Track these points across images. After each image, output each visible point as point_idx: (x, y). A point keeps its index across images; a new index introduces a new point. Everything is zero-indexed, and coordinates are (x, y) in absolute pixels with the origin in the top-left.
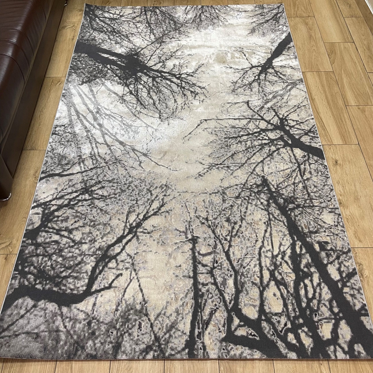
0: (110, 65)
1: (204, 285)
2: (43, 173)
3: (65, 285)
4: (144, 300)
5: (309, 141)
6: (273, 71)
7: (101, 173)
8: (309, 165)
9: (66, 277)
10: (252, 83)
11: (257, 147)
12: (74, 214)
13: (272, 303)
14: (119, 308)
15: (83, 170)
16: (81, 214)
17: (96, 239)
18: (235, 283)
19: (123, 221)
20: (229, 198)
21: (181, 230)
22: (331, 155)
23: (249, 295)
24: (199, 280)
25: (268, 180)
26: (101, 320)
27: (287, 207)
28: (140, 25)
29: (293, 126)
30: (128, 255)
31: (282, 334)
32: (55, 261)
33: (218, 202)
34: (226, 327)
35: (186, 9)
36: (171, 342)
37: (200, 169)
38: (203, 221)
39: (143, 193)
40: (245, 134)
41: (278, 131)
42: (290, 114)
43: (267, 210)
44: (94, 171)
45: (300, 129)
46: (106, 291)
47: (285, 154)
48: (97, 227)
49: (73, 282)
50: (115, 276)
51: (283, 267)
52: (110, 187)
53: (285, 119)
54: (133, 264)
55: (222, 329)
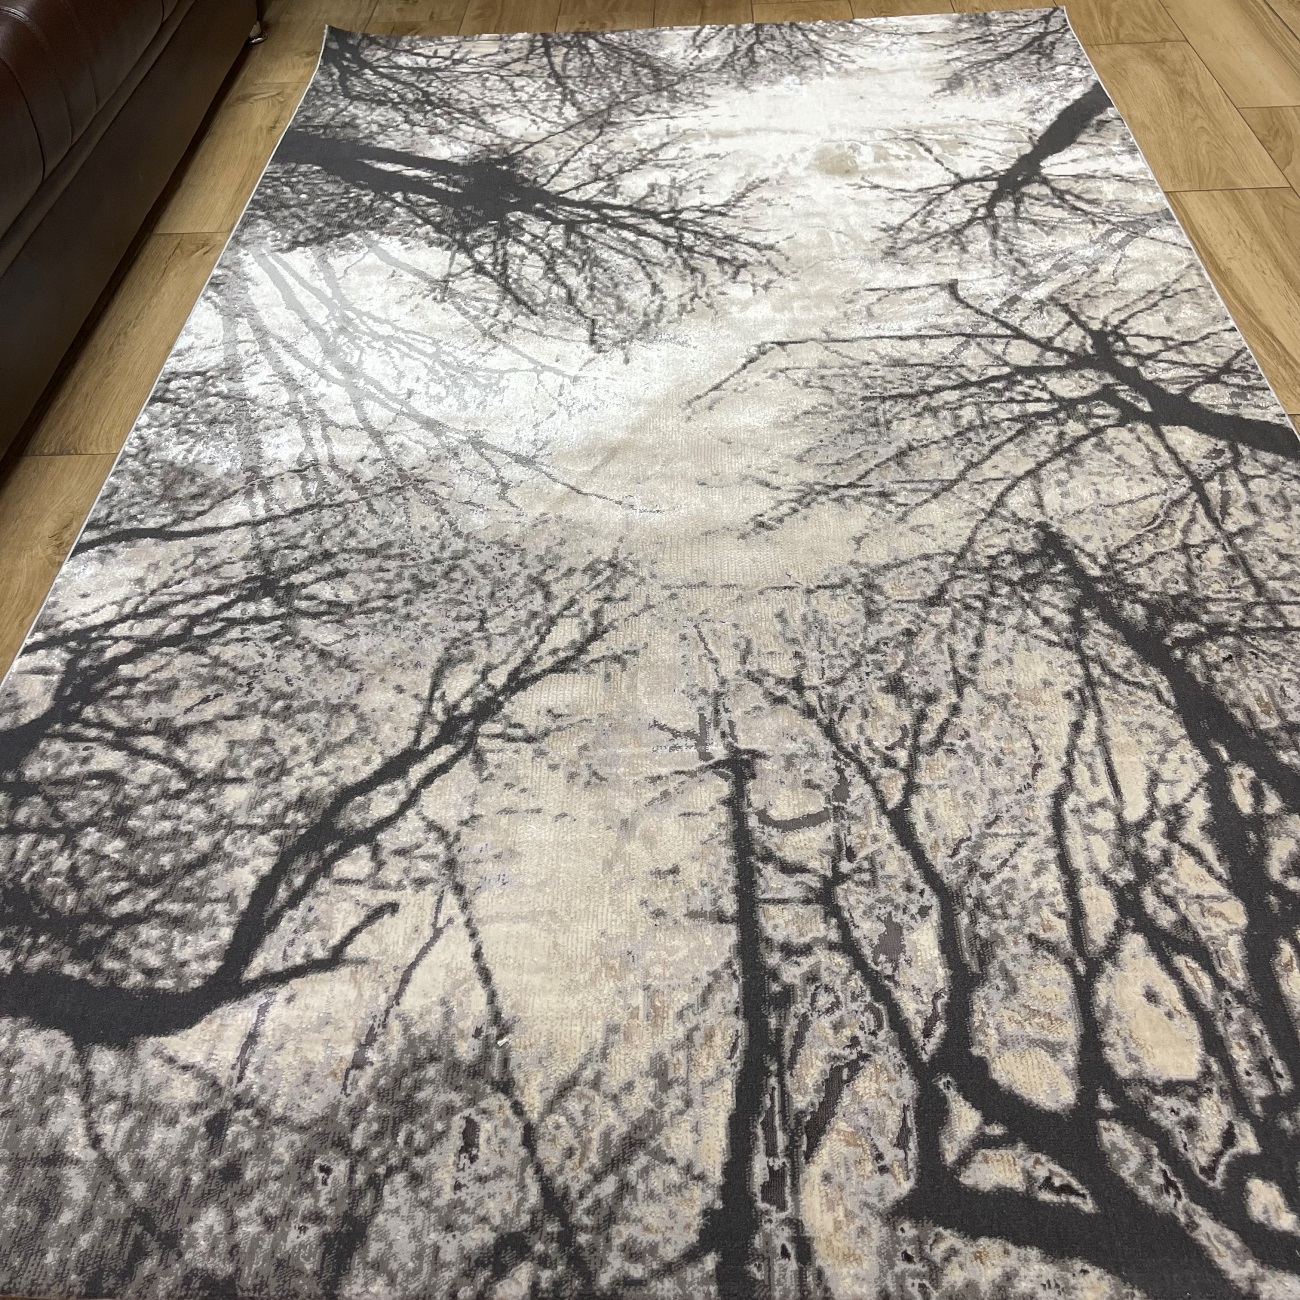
0: (405, 194)
1: (789, 950)
2: (91, 526)
3: (122, 955)
4: (496, 1017)
5: (1227, 400)
6: (1045, 190)
7: (336, 526)
8: (1244, 482)
9: (131, 920)
10: (965, 227)
11: (1005, 425)
12: (204, 671)
13: (1145, 1034)
14: (372, 1055)
15: (261, 513)
16: (234, 669)
17: (290, 764)
18: (949, 943)
19: (416, 696)
20: (897, 606)
21: (680, 726)
23: (1023, 995)
24: (769, 931)
25: (1064, 536)
26: (278, 1109)
27: (1164, 634)
28: (524, 83)
29: (1152, 356)
30: (431, 826)
31: (1217, 1184)
32: (89, 852)
33: (845, 619)
34: (912, 1144)
35: (698, 33)
36: (627, 1218)
37: (762, 502)
38: (781, 691)
39: (513, 593)
40: (950, 383)
41: (1089, 373)
42: (1130, 317)
43: (1076, 648)
44: (308, 518)
45: (1184, 364)
46: (312, 977)
47: (1128, 445)
48: (300, 718)
49: (162, 938)
50: (363, 914)
51: (1182, 873)
52: (370, 573)
53: (1115, 331)
54: (451, 864)
55: (892, 1155)
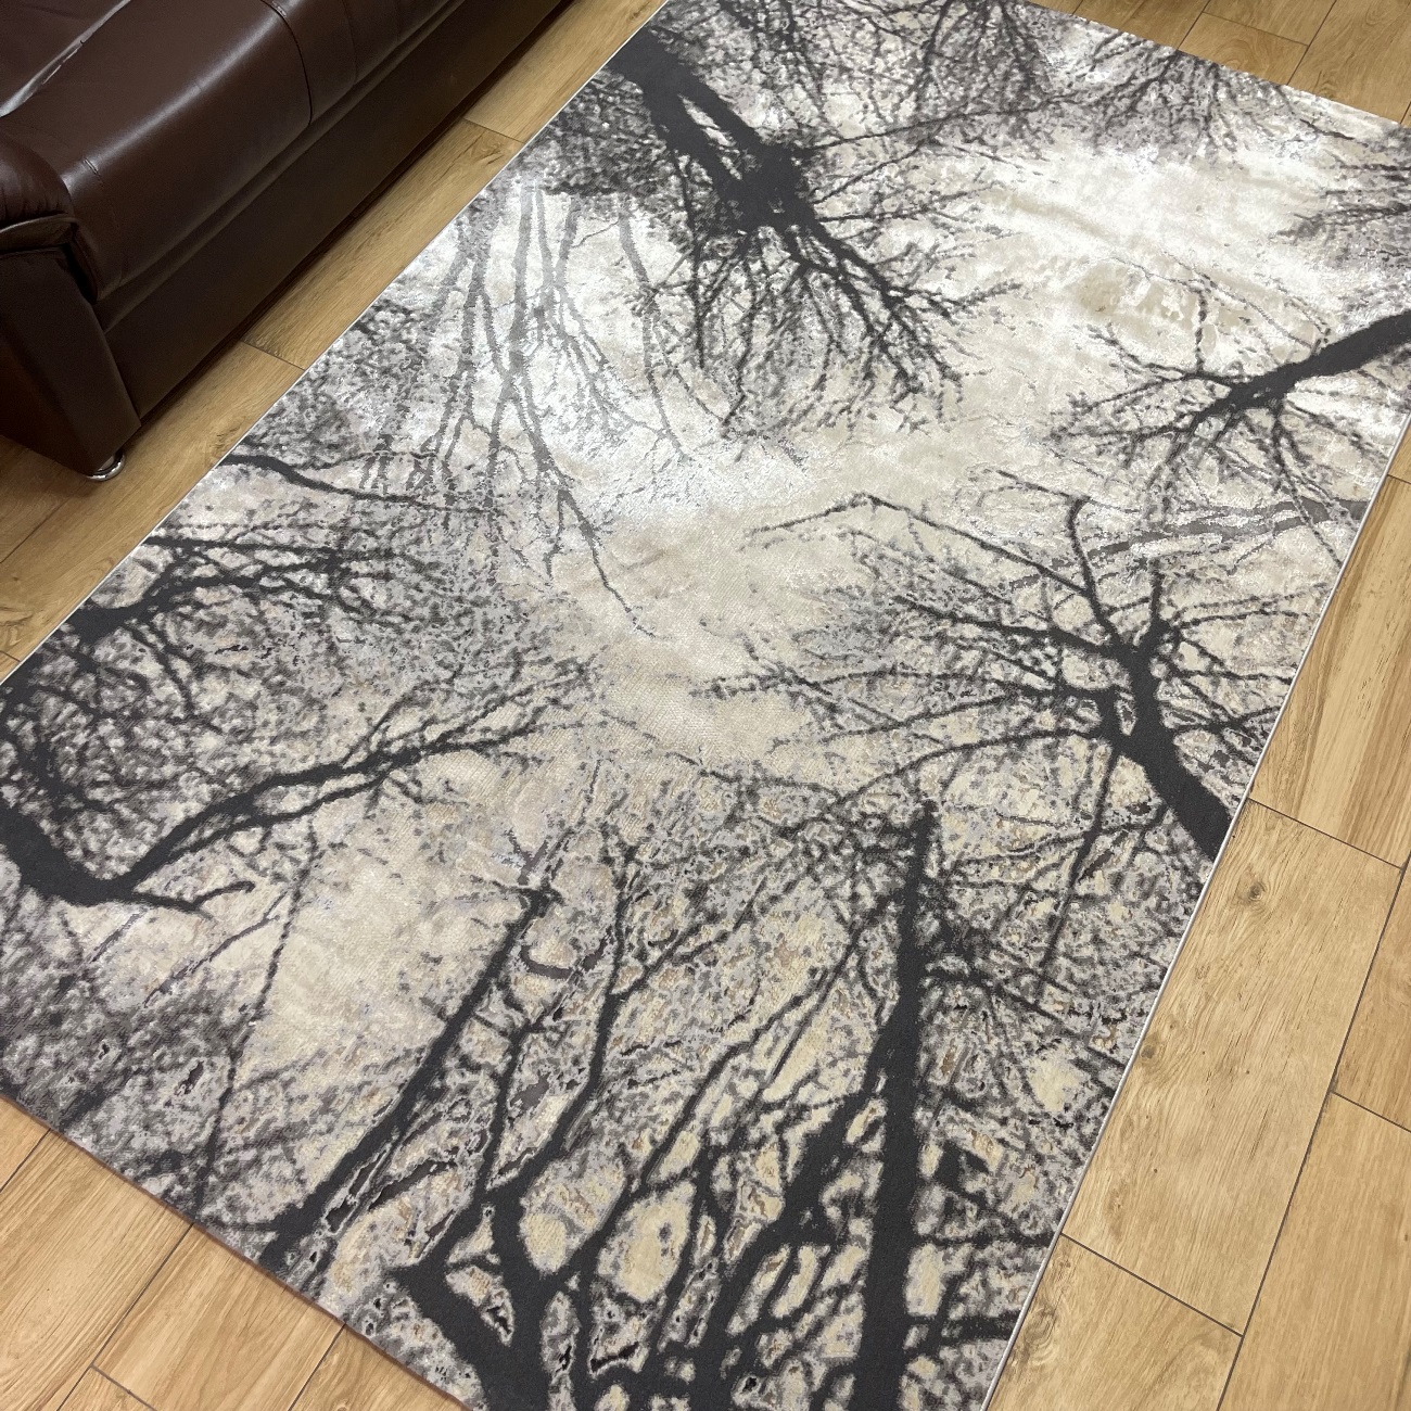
0: (691, 160)
1: (466, 1063)
2: (247, 441)
3: (78, 830)
4: (260, 1004)
5: (1205, 758)
7: (411, 527)
8: (1136, 851)
9: (98, 807)
10: (1151, 435)
11: (989, 686)
12: (248, 621)
13: (637, 1256)
14: (175, 988)
15: (368, 488)
16: (268, 630)
17: (255, 734)
18: (566, 1119)
19: (369, 719)
20: (755, 822)
21: (524, 845)
22: (1254, 855)
23: (582, 1184)
24: (463, 1042)
25: (937, 825)
26: (103, 994)
27: (933, 958)
28: (892, 46)
29: (1185, 675)
30: (311, 837)
31: (594, 1375)
32: (101, 738)
33: (709, 814)
34: (437, 1238)
36: (244, 1182)
38: (615, 853)
39: (493, 660)
40: (982, 617)
41: (1112, 666)
42: (1209, 619)
43: (854, 932)
44: (397, 509)
45: (1205, 698)
46: (174, 911)
47: (1074, 760)
48: (285, 697)
49: (106, 831)
50: (231, 880)
51: (761, 1160)
52: (408, 586)
53: (1177, 631)
54: (304, 874)
55: (421, 1236)
